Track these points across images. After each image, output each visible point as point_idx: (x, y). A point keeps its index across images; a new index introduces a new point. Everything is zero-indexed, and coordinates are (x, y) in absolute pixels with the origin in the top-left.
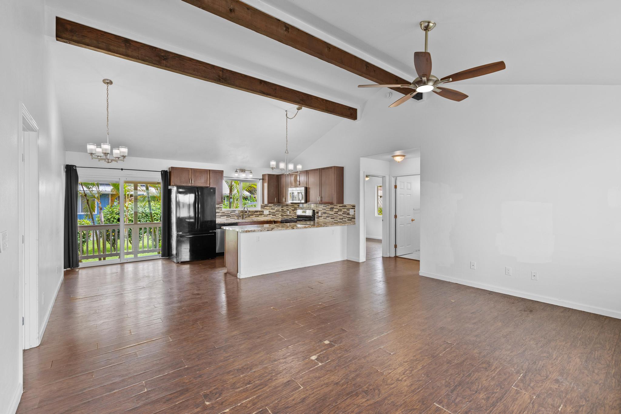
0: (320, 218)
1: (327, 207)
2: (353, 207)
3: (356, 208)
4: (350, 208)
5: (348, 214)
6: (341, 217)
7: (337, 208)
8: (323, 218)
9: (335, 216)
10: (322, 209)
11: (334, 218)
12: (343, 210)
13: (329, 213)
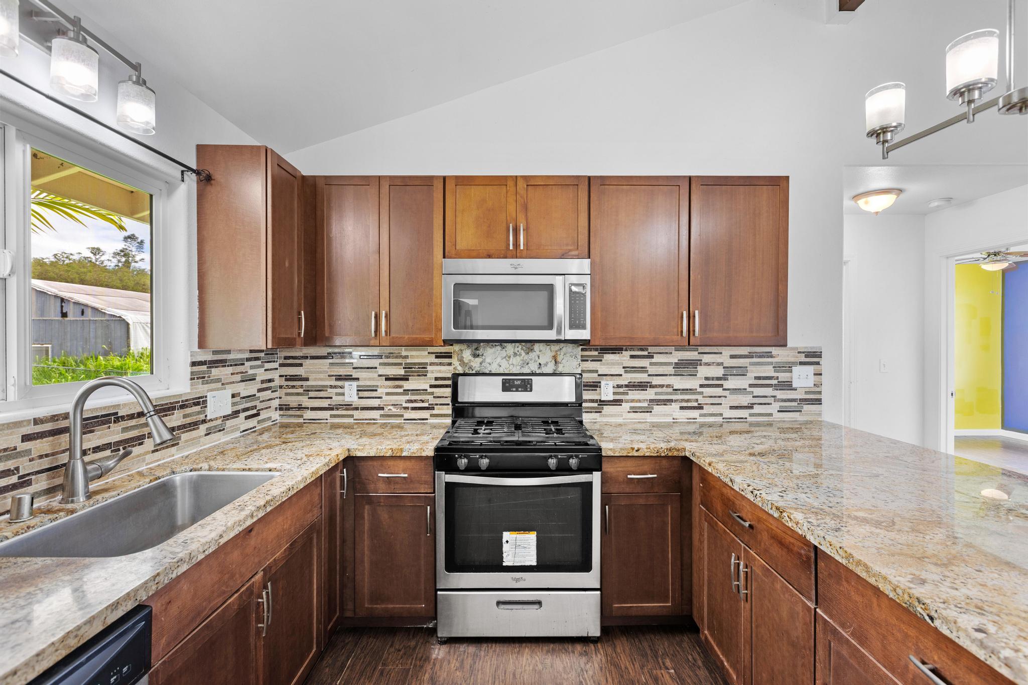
0: (607, 409)
1: (653, 360)
2: (806, 356)
3: (823, 361)
4: (792, 360)
5: (787, 386)
6: (745, 400)
7: (720, 361)
8: (631, 408)
9: (703, 397)
10: (624, 368)
11: (700, 407)
12: (752, 371)
13: (668, 386)
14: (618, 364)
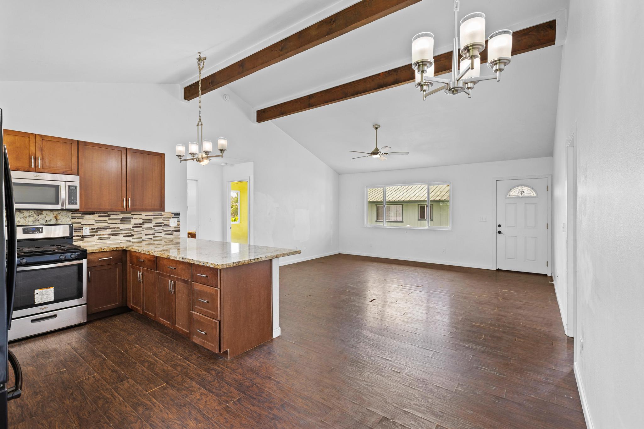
2: (174, 215)
3: (180, 217)
4: (169, 216)
5: (168, 226)
7: (141, 217)
8: (99, 238)
9: (134, 231)
10: (95, 221)
11: (132, 236)
12: (154, 221)
13: (117, 228)
14: (92, 219)
